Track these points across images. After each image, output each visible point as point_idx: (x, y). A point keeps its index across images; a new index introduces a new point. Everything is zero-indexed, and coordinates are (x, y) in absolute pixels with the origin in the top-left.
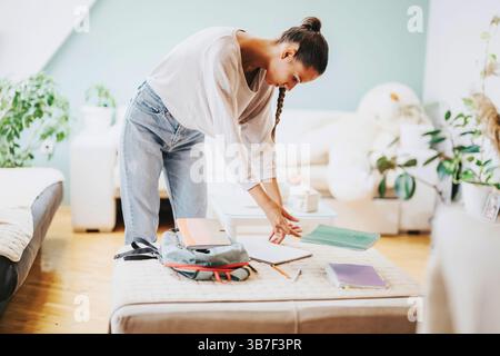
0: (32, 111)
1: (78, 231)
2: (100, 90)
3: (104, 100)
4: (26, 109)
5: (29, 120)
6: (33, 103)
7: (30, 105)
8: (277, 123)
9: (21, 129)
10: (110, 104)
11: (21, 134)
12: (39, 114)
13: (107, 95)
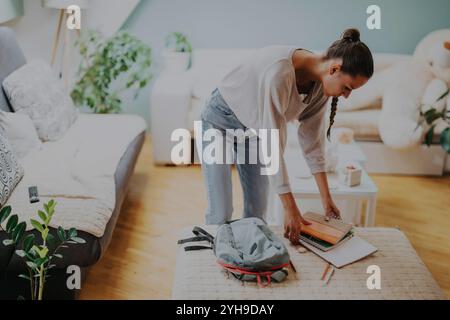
0: (118, 66)
1: (158, 165)
2: (178, 36)
3: (181, 45)
4: (113, 65)
5: (116, 74)
6: (119, 59)
7: (116, 61)
8: (331, 124)
9: (109, 81)
10: (186, 48)
11: (109, 85)
12: (124, 68)
13: (184, 40)
